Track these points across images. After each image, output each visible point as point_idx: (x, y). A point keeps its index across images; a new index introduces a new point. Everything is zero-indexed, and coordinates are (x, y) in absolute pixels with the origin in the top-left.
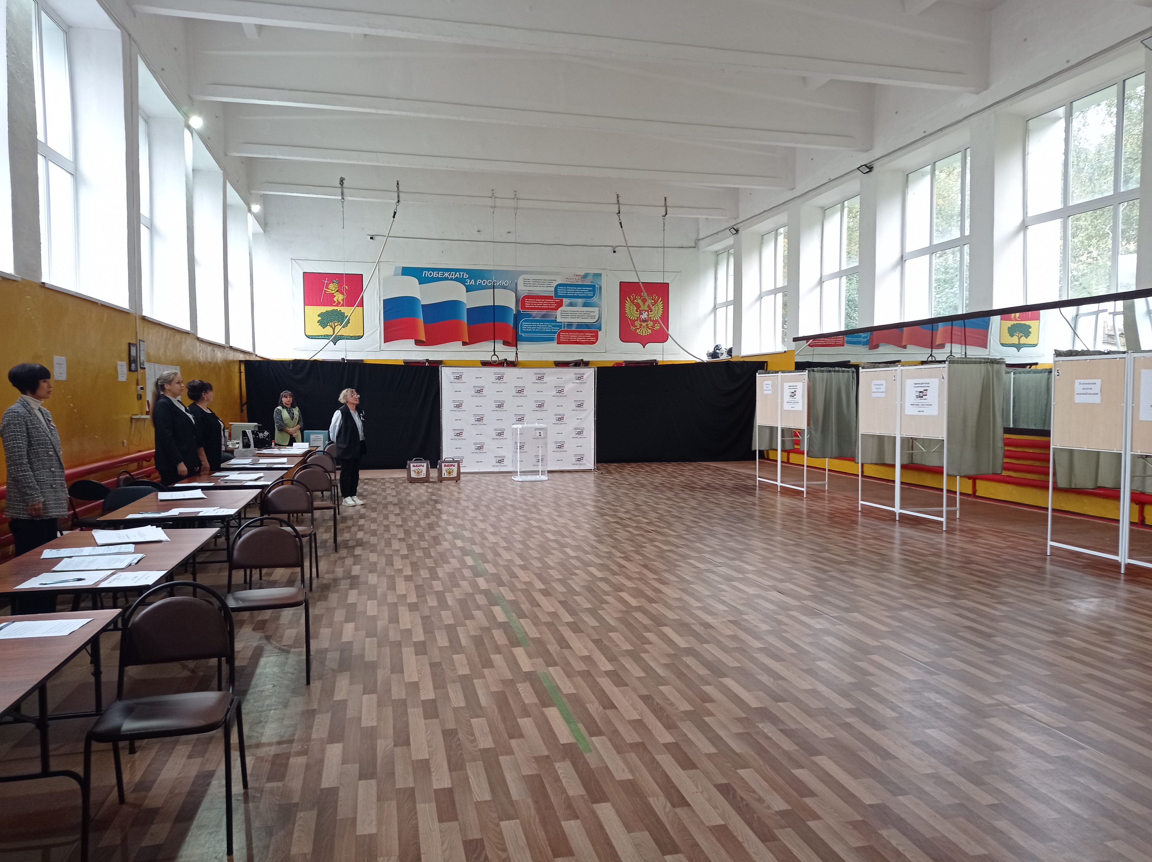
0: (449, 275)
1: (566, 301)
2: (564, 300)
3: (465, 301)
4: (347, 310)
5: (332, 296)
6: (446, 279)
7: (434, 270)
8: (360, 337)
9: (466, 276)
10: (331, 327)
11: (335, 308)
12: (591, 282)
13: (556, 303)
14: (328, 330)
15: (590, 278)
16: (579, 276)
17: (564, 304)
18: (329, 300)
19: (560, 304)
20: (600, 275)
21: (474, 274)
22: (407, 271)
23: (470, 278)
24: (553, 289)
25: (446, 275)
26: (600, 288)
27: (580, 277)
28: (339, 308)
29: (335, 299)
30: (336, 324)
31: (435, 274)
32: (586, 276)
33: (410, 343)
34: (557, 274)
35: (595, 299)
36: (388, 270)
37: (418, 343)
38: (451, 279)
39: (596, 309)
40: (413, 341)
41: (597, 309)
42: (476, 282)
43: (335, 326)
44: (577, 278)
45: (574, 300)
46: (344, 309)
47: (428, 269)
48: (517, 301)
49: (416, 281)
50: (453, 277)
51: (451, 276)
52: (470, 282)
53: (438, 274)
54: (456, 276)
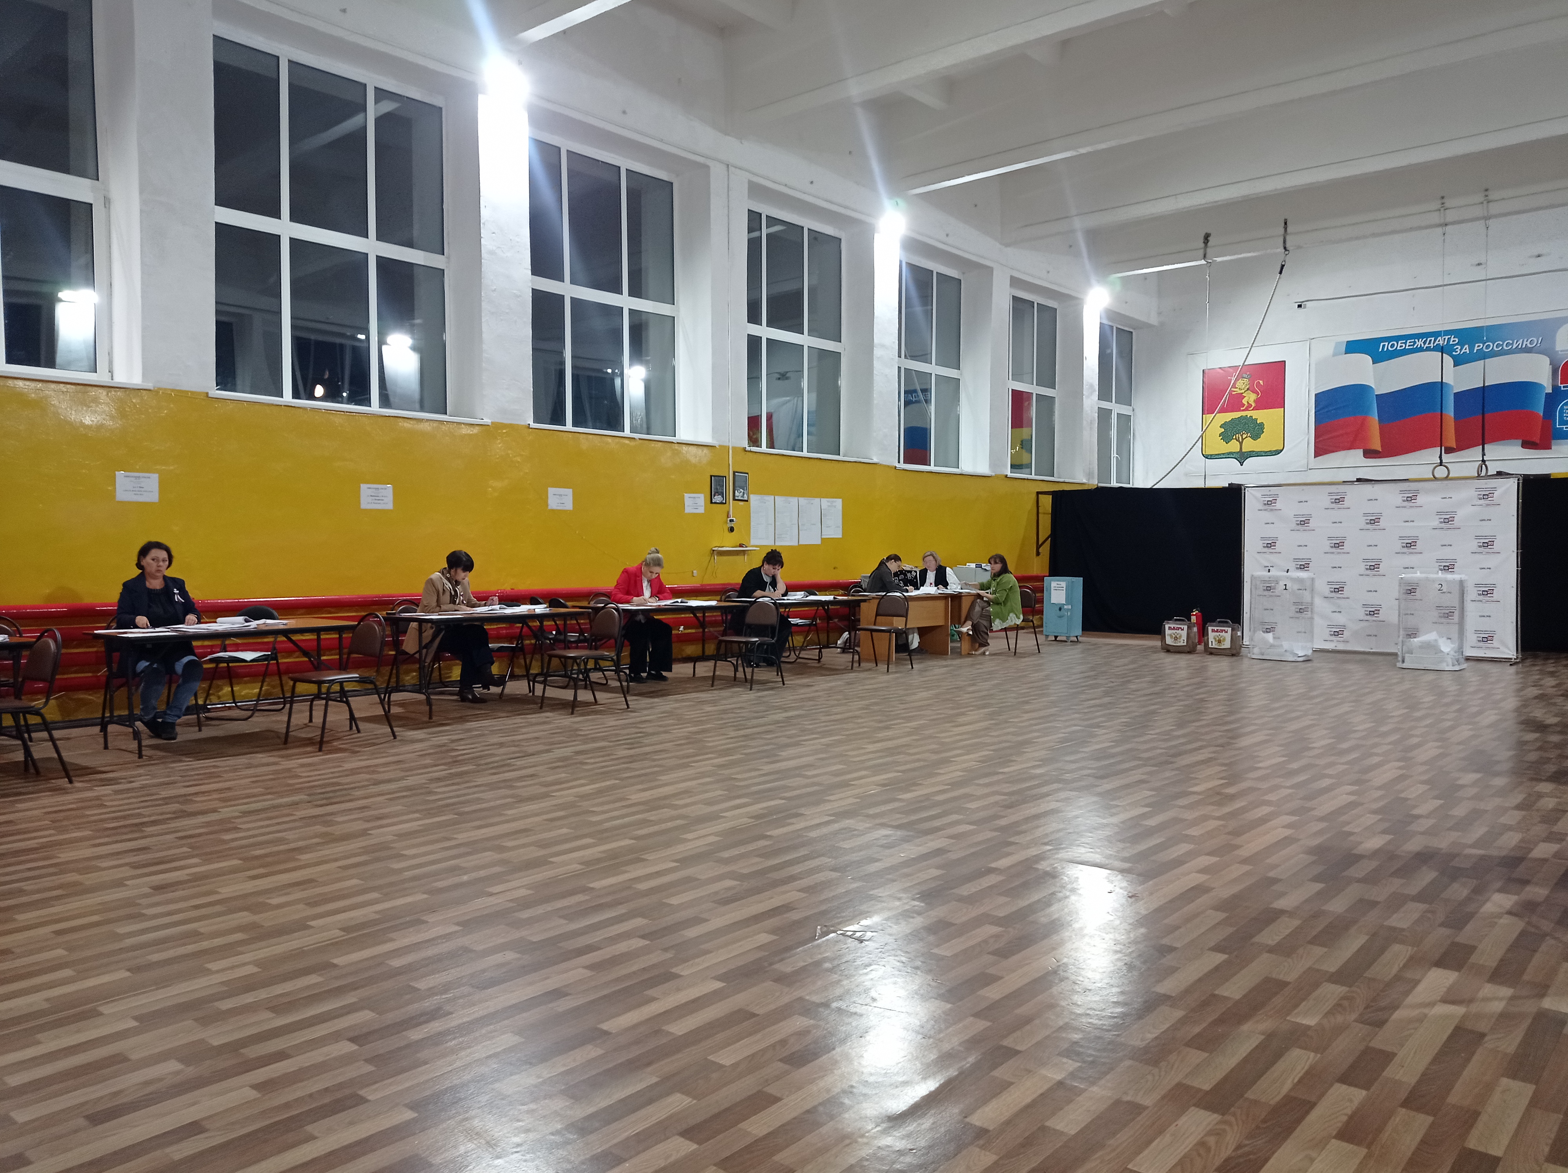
0: (1425, 343)
3: (1450, 381)
4: (1260, 416)
5: (1241, 396)
6: (1420, 350)
7: (1397, 338)
8: (1278, 452)
9: (1454, 340)
10: (1238, 440)
11: (1244, 414)
14: (1234, 446)
18: (1236, 403)
21: (1467, 336)
22: (1353, 347)
23: (1461, 344)
25: (1419, 343)
28: (1249, 414)
29: (1244, 401)
30: (1244, 436)
31: (1399, 346)
33: (1355, 456)
36: (1326, 349)
37: (1369, 454)
38: (1428, 349)
40: (1360, 452)
42: (1471, 348)
43: (1243, 439)
46: (1255, 414)
47: (1389, 339)
48: (1554, 372)
49: (1368, 359)
50: (1432, 345)
51: (1427, 345)
52: (1461, 350)
53: (1405, 343)
54: (1437, 342)
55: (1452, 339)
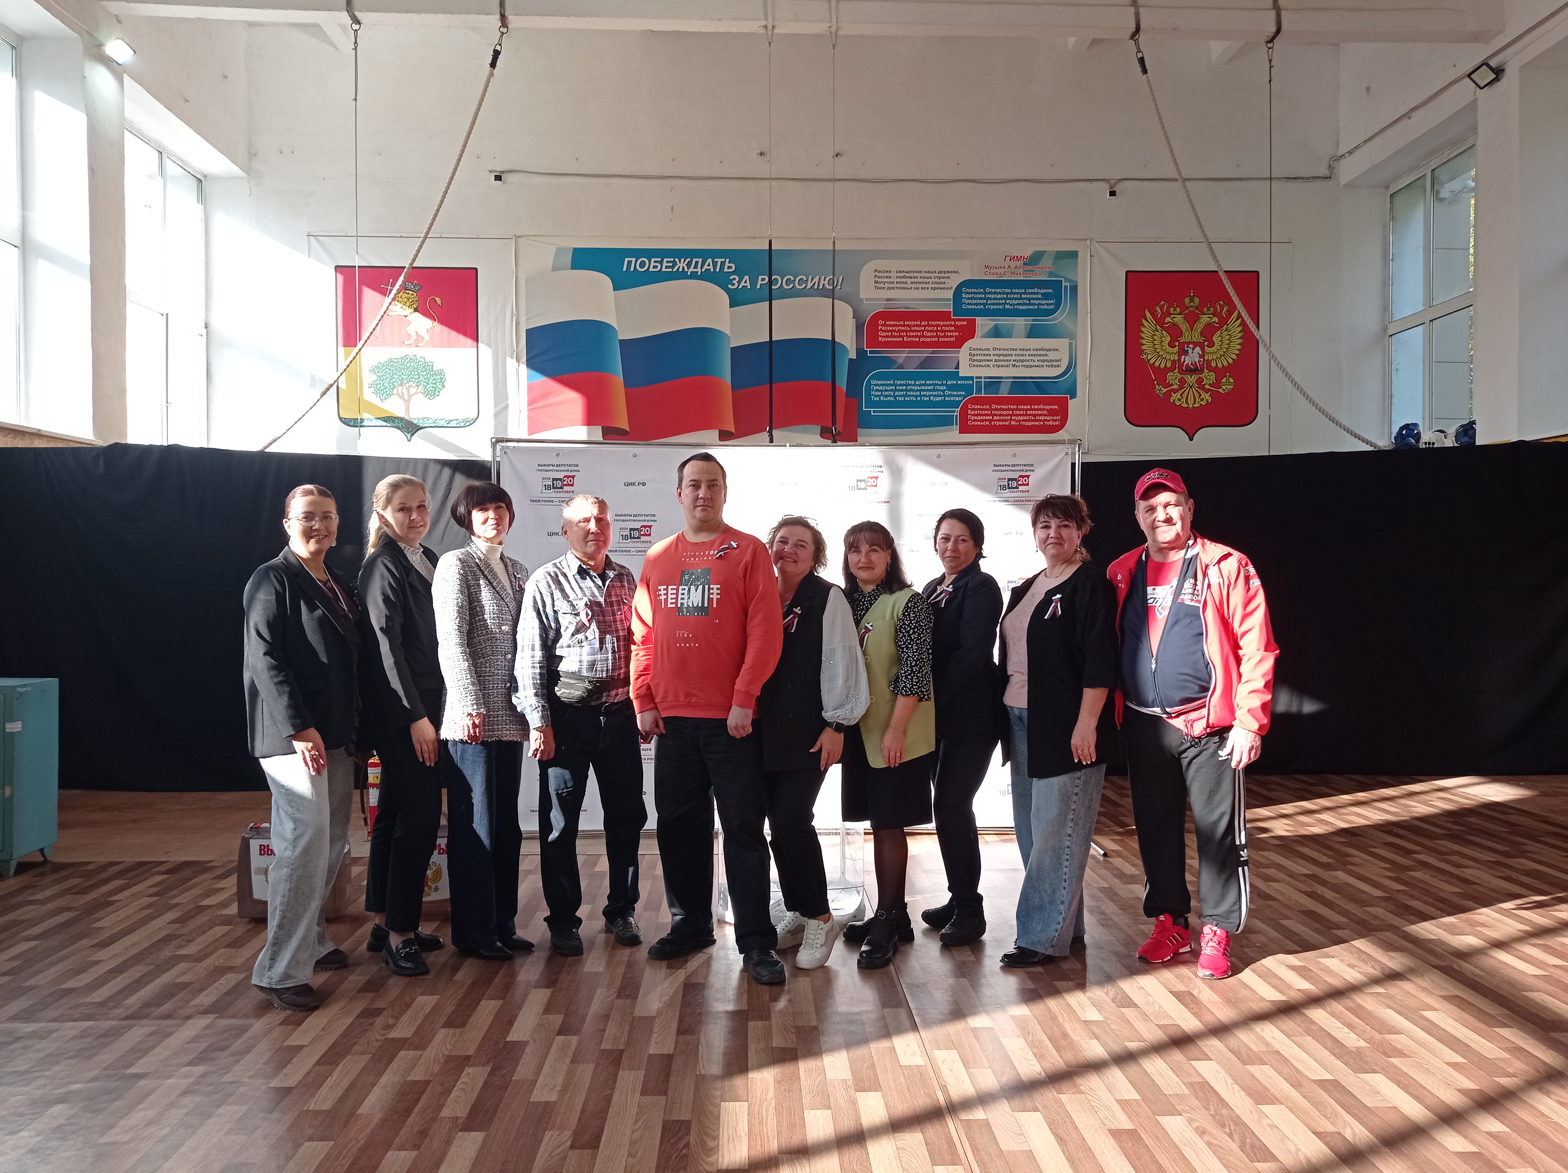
0: (689, 265)
1: (983, 324)
2: (979, 320)
3: (725, 328)
4: (439, 358)
5: (405, 322)
6: (681, 275)
7: (650, 253)
8: (469, 422)
9: (729, 266)
10: (401, 397)
11: (411, 351)
12: (1051, 274)
13: (958, 328)
14: (394, 406)
15: (1046, 263)
16: (1018, 259)
17: (979, 331)
18: (396, 333)
19: (968, 332)
20: (1074, 255)
21: (750, 261)
22: (584, 259)
23: (740, 272)
24: (950, 294)
25: (681, 265)
26: (1074, 289)
27: (1020, 263)
28: (419, 352)
29: (411, 330)
30: (413, 390)
31: (653, 265)
32: (1036, 258)
34: (961, 255)
35: (1060, 317)
36: (540, 257)
37: (612, 434)
38: (694, 276)
39: (1062, 344)
40: (597, 430)
41: (1066, 341)
42: (753, 282)
43: (410, 396)
44: (1013, 264)
45: (1004, 321)
46: (430, 354)
47: (637, 253)
48: (859, 328)
49: (607, 282)
50: (699, 270)
51: (692, 269)
52: (739, 282)
53: (661, 262)
54: (706, 267)
55: (727, 264)
